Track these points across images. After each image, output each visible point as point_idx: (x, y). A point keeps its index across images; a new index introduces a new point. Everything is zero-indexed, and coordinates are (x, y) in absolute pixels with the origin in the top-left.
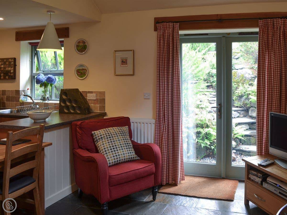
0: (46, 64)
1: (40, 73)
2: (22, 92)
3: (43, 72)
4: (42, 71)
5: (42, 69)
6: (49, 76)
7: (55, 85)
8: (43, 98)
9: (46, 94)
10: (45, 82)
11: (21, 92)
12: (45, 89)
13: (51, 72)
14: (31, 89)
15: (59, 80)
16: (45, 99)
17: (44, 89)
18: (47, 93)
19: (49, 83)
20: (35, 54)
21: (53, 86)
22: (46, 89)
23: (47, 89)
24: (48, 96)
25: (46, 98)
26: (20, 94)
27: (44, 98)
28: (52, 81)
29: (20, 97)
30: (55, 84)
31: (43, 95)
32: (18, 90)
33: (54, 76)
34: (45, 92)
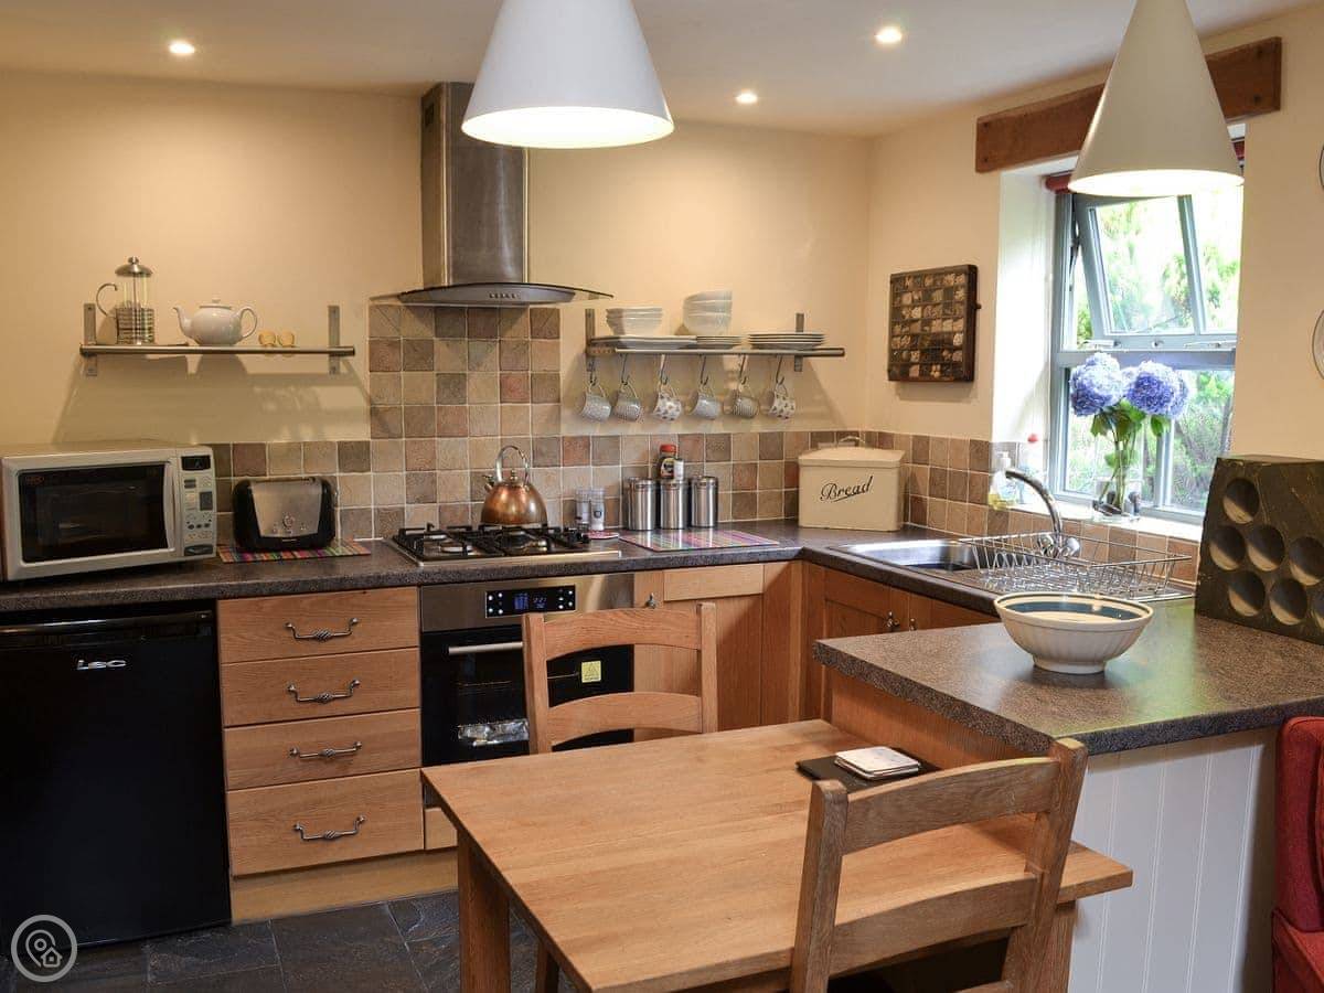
0: (1131, 298)
1: (1093, 352)
2: (1002, 455)
3: (1116, 344)
4: (1111, 338)
5: (1109, 328)
6: (1149, 367)
7: (1177, 424)
8: (1105, 499)
9: (1124, 477)
10: (1125, 402)
11: (995, 453)
12: (1121, 444)
13: (1161, 348)
14: (1046, 441)
15: (1202, 394)
16: (1118, 505)
17: (1117, 443)
18: (1131, 468)
19: (1144, 409)
20: (1077, 242)
21: (1169, 429)
22: (1125, 446)
23: (1130, 445)
24: (1134, 484)
25: (1126, 497)
26: (994, 464)
27: (1112, 497)
28: (1160, 398)
29: (990, 477)
30: (1179, 417)
31: (1108, 479)
32: (985, 440)
33: (1175, 368)
34: (1120, 462)
